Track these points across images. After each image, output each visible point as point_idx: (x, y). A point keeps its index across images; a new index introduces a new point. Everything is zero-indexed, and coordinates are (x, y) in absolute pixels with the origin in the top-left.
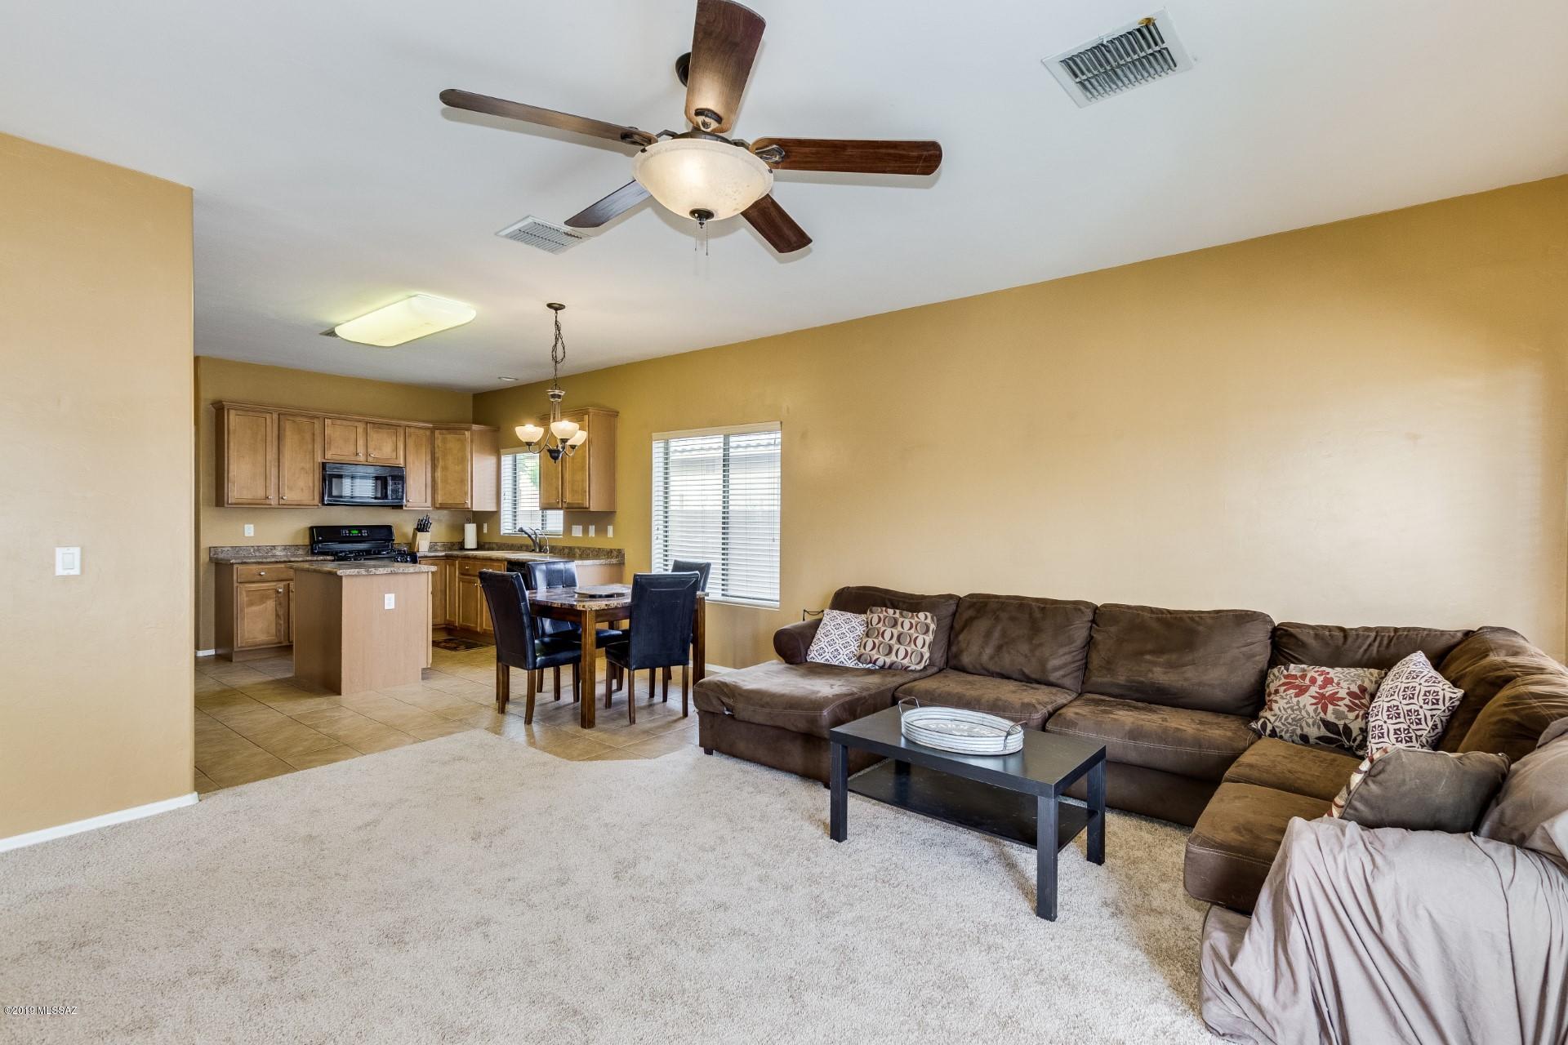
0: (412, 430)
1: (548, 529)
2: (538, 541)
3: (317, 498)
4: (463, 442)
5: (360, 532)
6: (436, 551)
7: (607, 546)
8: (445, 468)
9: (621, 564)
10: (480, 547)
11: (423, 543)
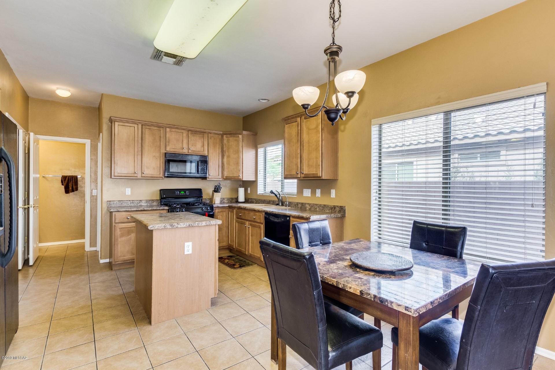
0: (212, 135)
1: (285, 191)
2: (281, 199)
3: (162, 173)
4: (238, 141)
5: (185, 193)
6: (224, 203)
7: (332, 204)
8: (229, 157)
9: (343, 216)
10: (247, 201)
11: (217, 199)
